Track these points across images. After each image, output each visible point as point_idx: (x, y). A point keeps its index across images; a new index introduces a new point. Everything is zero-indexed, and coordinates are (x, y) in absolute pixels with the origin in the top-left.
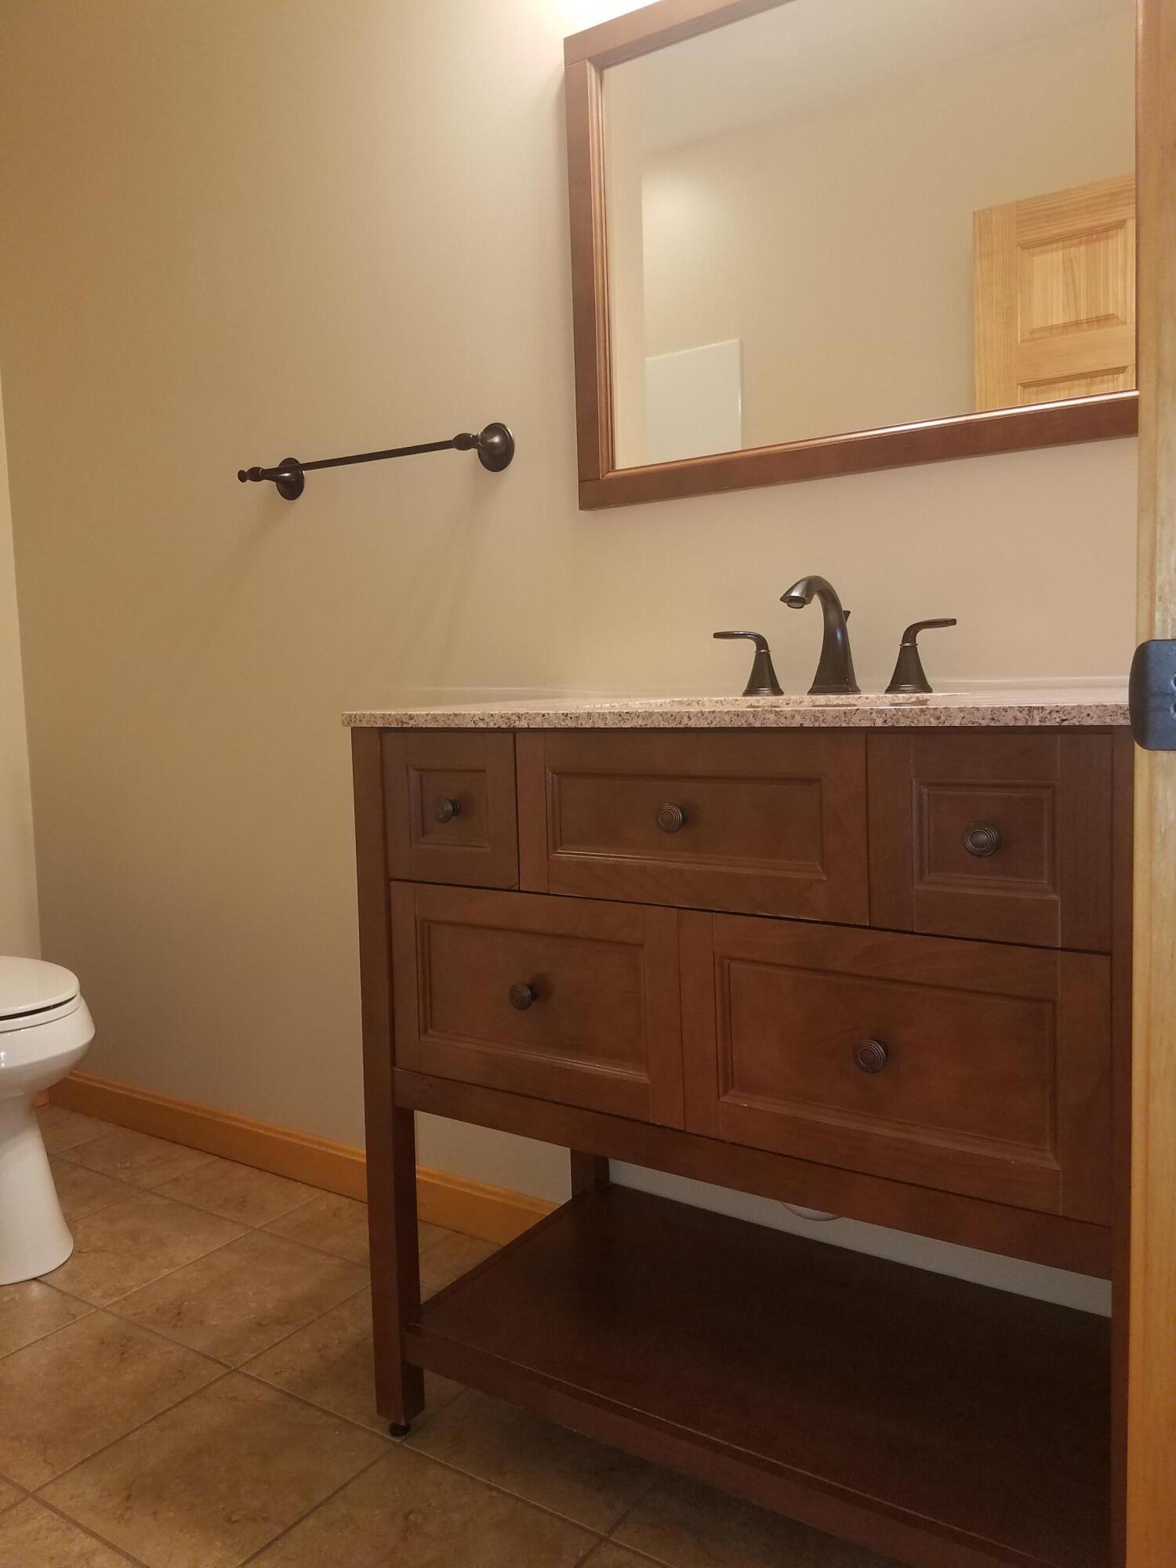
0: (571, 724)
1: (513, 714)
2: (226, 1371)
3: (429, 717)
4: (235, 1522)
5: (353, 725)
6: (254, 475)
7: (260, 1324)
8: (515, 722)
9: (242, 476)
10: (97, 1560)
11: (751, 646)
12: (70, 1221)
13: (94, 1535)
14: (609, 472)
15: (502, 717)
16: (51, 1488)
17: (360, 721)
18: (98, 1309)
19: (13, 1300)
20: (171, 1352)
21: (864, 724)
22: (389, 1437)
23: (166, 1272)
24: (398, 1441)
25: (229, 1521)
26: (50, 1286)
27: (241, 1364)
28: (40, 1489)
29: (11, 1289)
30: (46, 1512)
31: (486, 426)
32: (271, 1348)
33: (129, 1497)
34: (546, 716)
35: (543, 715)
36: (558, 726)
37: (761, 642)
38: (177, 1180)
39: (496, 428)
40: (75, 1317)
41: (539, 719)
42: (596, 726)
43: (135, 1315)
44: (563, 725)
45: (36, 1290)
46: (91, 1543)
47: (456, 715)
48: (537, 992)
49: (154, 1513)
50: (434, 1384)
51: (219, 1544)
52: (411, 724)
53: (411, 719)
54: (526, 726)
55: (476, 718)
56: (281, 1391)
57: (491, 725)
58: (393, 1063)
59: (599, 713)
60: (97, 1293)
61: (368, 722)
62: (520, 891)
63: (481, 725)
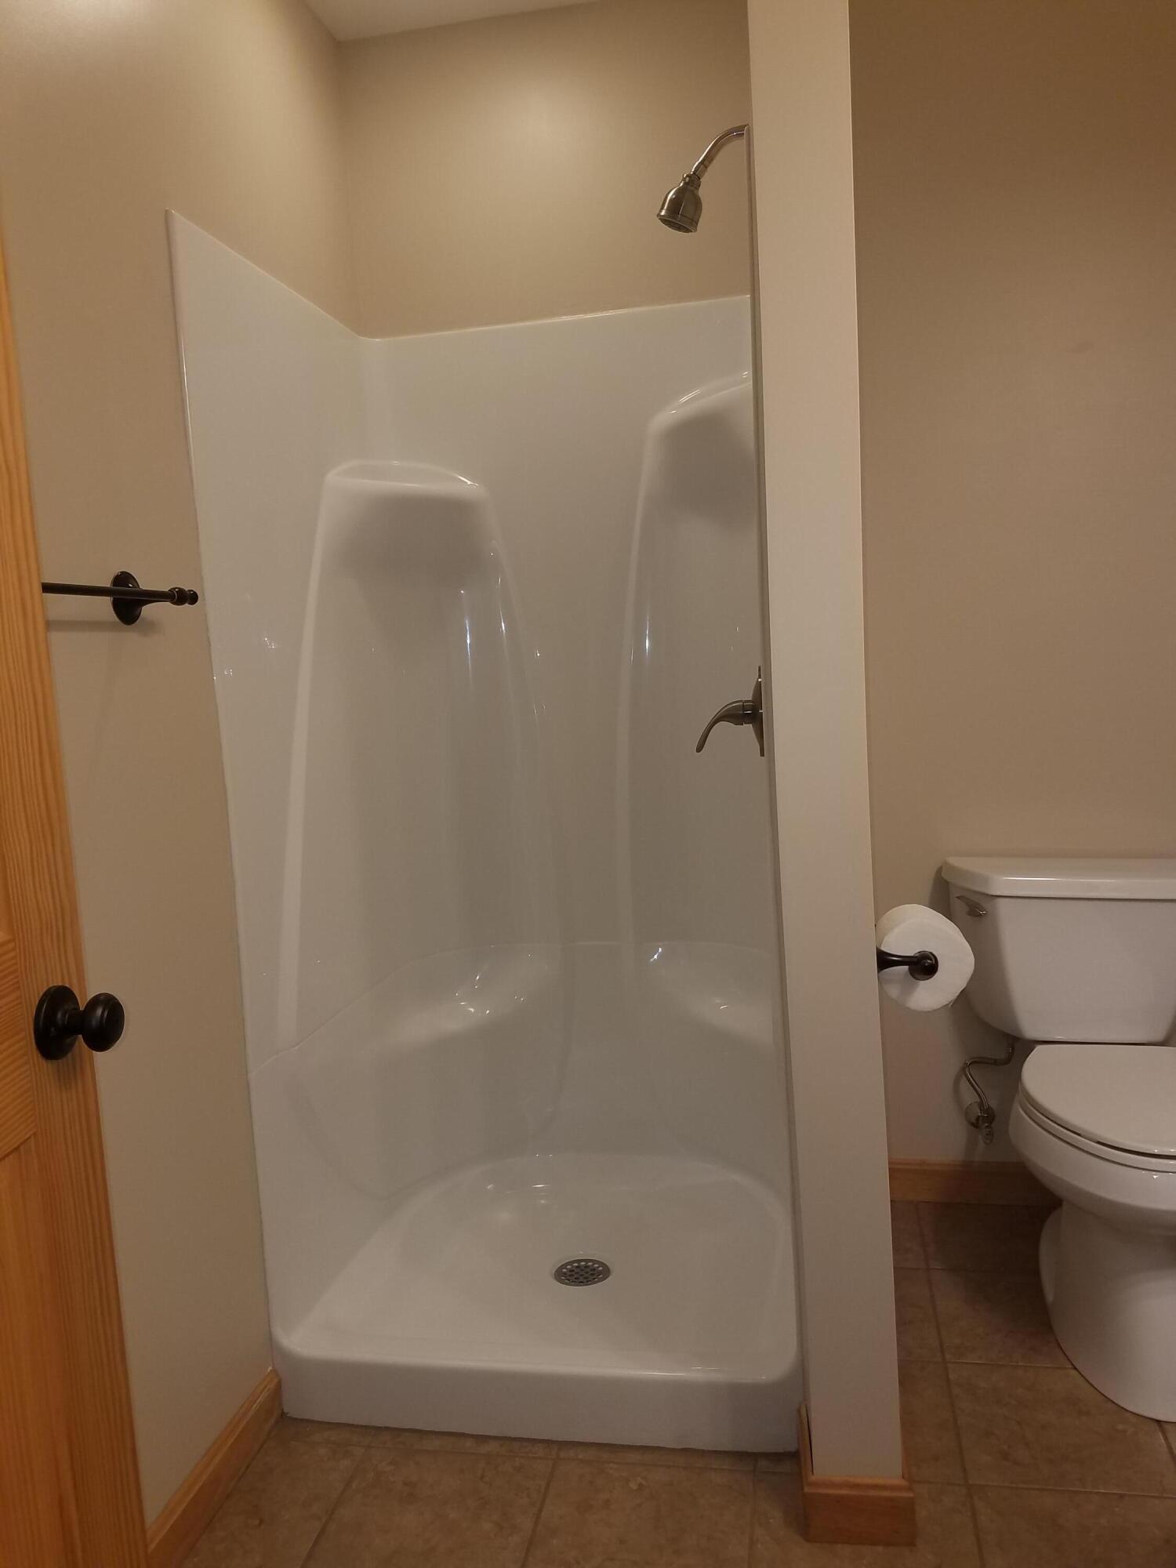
19: (1125, 1433)
26: (1165, 1438)
29: (1131, 1419)
45: (1154, 1439)
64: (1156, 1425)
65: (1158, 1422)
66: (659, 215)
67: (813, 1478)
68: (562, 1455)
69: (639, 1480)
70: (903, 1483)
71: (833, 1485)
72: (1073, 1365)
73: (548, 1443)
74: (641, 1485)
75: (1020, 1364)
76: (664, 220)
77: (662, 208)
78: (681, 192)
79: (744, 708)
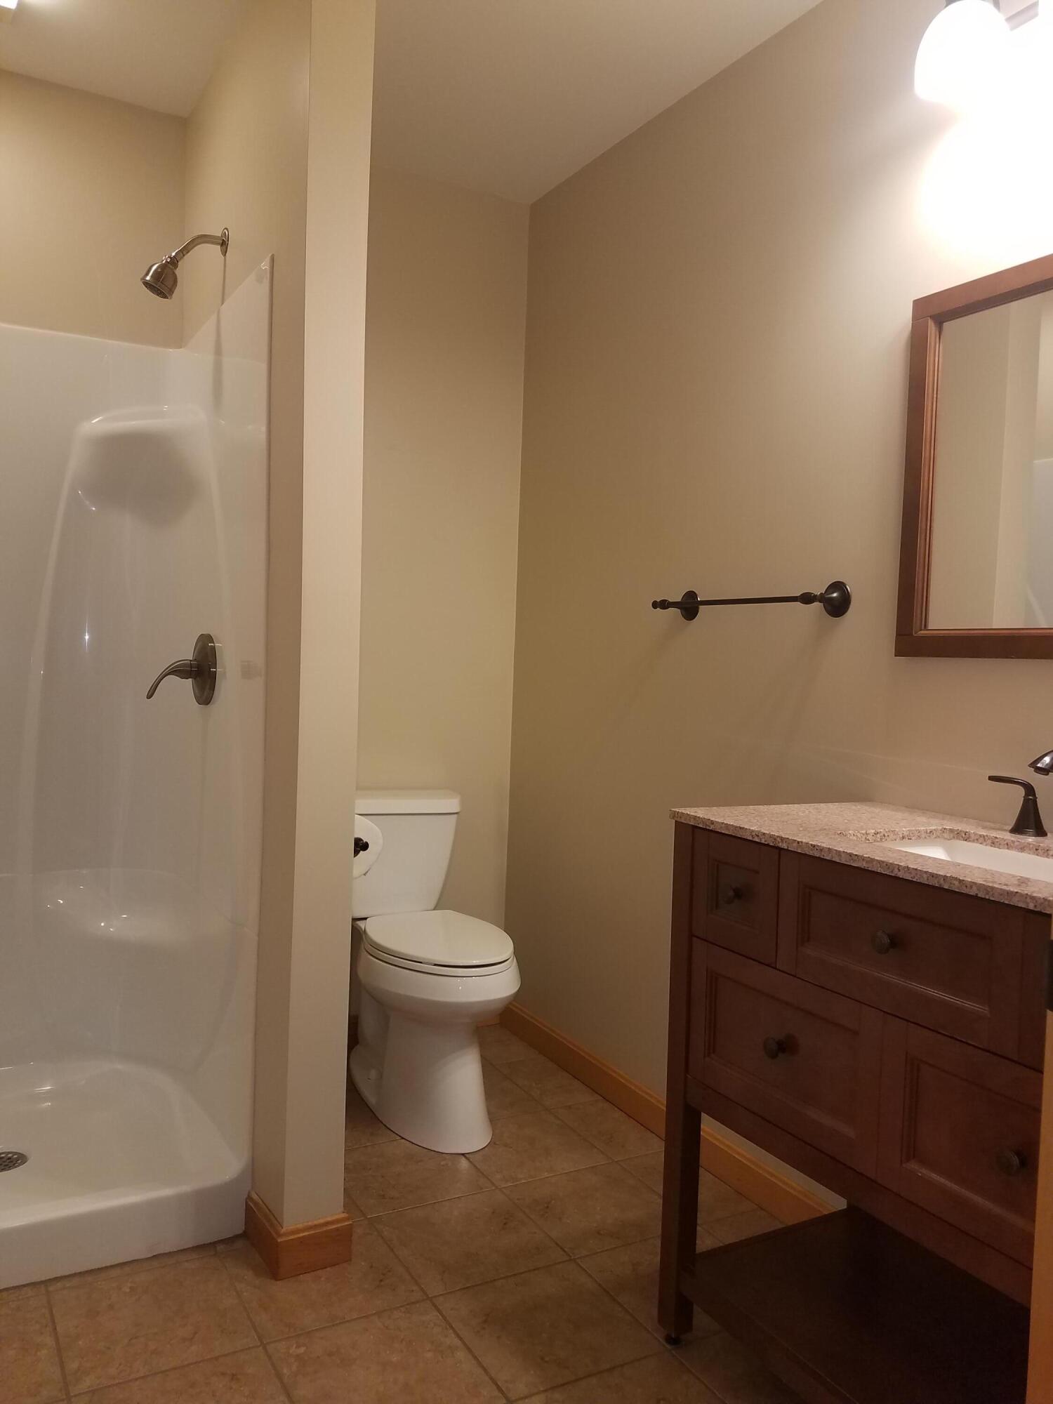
0: (817, 854)
1: (778, 837)
2: (568, 1258)
3: (723, 825)
4: (546, 1362)
5: (676, 819)
6: (663, 605)
7: (599, 1233)
8: (779, 842)
9: (655, 605)
10: (458, 1354)
11: (1021, 791)
12: (492, 1118)
13: (461, 1339)
14: (921, 630)
15: (770, 837)
16: (441, 1299)
17: (680, 817)
18: (497, 1187)
19: (447, 1164)
20: (535, 1233)
21: (1021, 905)
22: (664, 1343)
23: (546, 1174)
24: (668, 1346)
25: (542, 1359)
26: (470, 1162)
27: (579, 1256)
28: (435, 1297)
29: (447, 1157)
30: (436, 1313)
31: (830, 583)
32: (602, 1251)
33: (485, 1321)
34: (800, 844)
35: (798, 842)
36: (808, 853)
37: (1029, 789)
38: (570, 1107)
39: (838, 586)
40: (482, 1189)
41: (795, 844)
42: (834, 860)
43: (518, 1199)
44: (811, 853)
45: (464, 1163)
46: (457, 1342)
47: (740, 828)
48: (784, 1047)
49: (499, 1337)
50: (701, 1319)
51: (532, 1372)
52: (712, 827)
53: (713, 824)
54: (786, 848)
55: (754, 834)
56: (600, 1285)
57: (763, 842)
58: (687, 1070)
59: (836, 850)
60: (498, 1176)
61: (685, 820)
62: (776, 968)
63: (756, 839)
64: (462, 1156)
65: (463, 1154)
66: (143, 278)
67: (283, 1231)
68: (51, 1289)
69: (129, 1285)
70: (345, 1215)
71: (298, 1231)
72: (400, 1136)
73: (33, 1285)
74: (131, 1288)
75: (368, 1144)
76: (146, 284)
77: (147, 274)
78: (163, 267)
79: (191, 666)
